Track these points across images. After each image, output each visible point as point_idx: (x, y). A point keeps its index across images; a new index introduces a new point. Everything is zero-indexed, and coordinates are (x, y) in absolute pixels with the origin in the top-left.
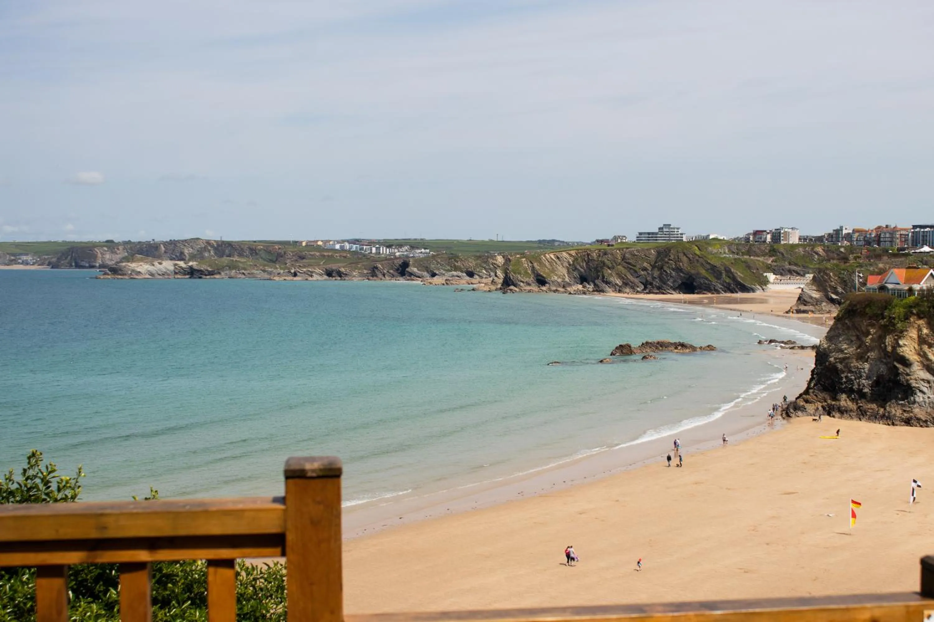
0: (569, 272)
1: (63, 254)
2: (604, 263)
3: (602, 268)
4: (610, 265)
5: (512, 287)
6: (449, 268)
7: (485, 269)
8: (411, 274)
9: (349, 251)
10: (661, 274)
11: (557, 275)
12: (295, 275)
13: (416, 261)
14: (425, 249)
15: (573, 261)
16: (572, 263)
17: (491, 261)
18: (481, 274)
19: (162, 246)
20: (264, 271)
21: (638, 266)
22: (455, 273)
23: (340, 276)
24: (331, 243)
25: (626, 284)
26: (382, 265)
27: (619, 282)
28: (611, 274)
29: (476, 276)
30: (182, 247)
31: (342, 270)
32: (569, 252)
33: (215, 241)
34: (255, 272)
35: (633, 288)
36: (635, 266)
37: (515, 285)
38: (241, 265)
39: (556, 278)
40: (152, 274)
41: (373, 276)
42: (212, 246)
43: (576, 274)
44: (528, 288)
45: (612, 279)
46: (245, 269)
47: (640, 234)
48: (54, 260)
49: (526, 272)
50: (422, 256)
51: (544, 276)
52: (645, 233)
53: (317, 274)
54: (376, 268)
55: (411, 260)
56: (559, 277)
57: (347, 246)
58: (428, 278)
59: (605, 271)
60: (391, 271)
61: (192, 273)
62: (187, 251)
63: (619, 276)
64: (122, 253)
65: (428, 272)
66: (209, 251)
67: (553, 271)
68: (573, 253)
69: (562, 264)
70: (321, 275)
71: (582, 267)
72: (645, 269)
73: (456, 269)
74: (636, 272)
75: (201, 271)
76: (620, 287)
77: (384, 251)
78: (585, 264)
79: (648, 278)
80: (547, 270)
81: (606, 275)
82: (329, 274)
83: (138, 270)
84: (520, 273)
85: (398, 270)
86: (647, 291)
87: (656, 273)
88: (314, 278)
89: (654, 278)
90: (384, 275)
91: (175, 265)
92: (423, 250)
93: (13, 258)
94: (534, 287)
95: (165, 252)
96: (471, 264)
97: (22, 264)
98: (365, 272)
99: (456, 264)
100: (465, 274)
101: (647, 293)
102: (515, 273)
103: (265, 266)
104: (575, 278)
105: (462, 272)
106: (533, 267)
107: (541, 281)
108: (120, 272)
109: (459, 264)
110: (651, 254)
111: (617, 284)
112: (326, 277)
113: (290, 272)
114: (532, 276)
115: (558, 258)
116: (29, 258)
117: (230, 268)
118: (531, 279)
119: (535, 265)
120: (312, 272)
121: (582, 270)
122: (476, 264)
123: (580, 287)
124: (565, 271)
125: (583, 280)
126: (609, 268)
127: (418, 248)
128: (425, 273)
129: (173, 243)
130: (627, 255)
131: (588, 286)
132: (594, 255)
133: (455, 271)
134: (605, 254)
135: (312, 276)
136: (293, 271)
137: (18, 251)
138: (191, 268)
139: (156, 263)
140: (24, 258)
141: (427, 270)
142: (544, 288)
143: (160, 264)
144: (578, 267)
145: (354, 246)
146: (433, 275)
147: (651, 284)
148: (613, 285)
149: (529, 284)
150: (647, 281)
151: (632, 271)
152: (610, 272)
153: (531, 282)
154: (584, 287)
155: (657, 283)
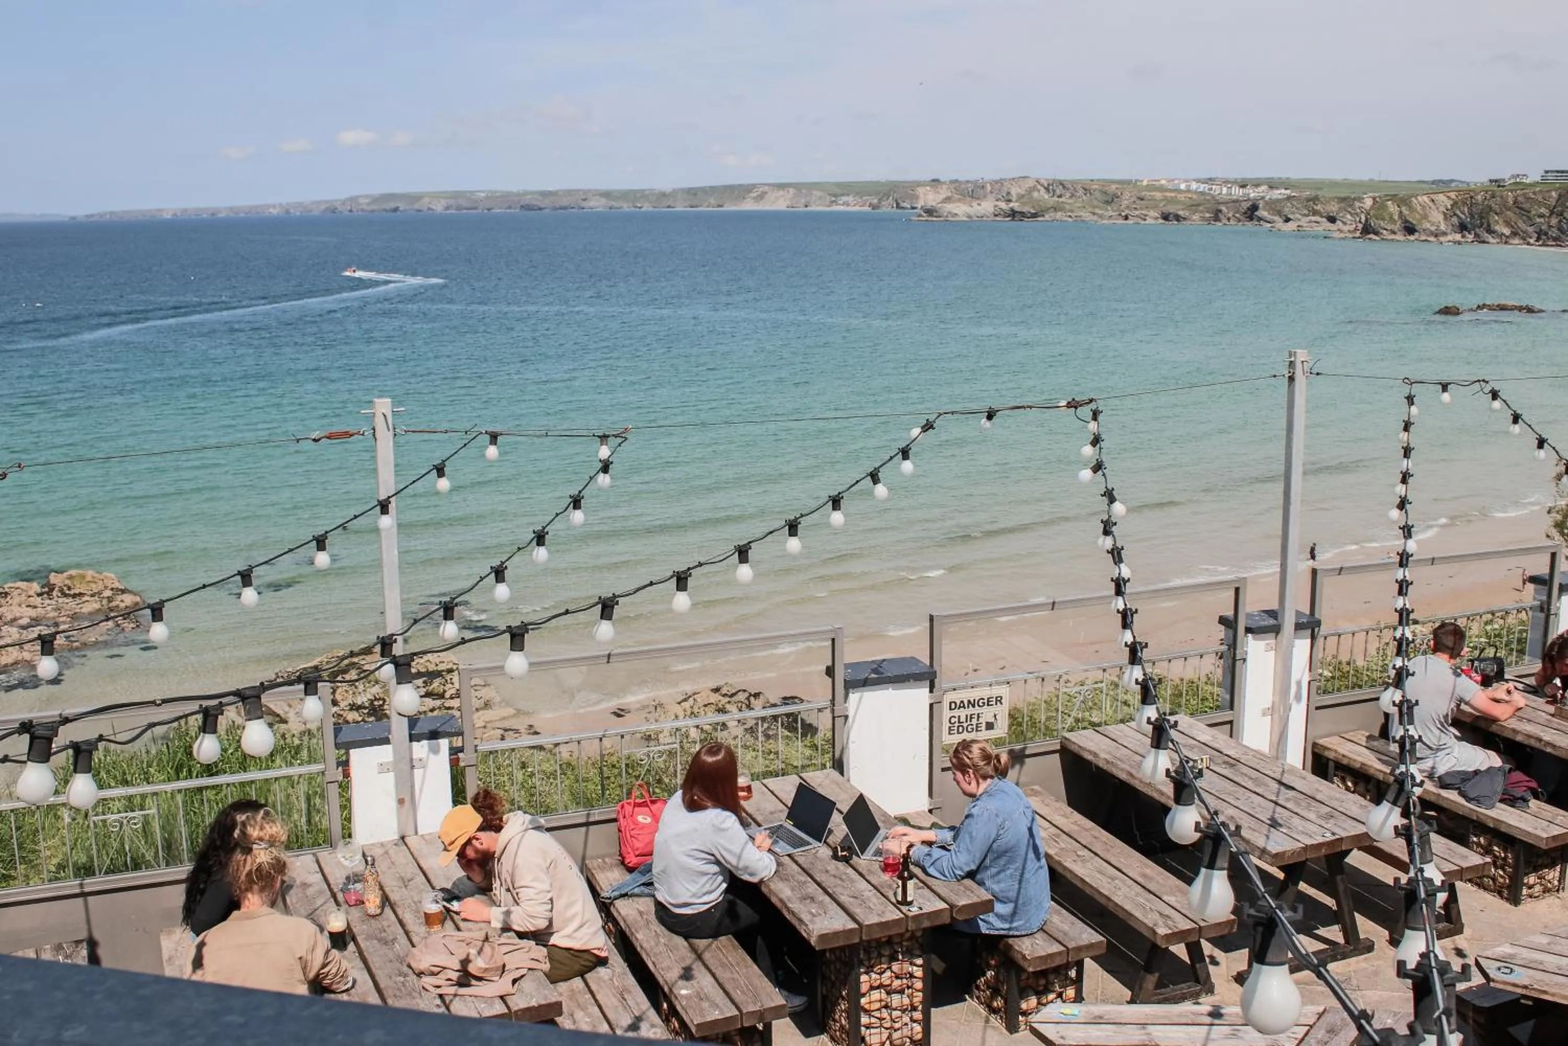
0: (1446, 218)
1: (885, 194)
2: (1490, 208)
3: (1488, 213)
4: (1498, 211)
5: (1372, 236)
6: (1306, 212)
7: (1350, 212)
8: (1260, 219)
9: (1196, 192)
10: (1560, 221)
11: (1429, 222)
12: (1126, 218)
13: (1267, 203)
14: (1286, 189)
15: (1452, 205)
16: (1449, 207)
17: (1357, 204)
18: (1344, 220)
19: (988, 185)
20: (1094, 214)
21: (1533, 212)
22: (1313, 218)
23: (1178, 220)
24: (1176, 182)
25: (1514, 234)
26: (1227, 208)
27: (1507, 231)
28: (1497, 222)
29: (1338, 222)
30: (1009, 186)
31: (1181, 213)
32: (1449, 194)
33: (1046, 180)
34: (1082, 214)
35: (1524, 239)
36: (1529, 212)
37: (1376, 233)
38: (1067, 207)
39: (1428, 226)
40: (970, 217)
41: (1215, 221)
42: (1042, 185)
43: (1455, 220)
44: (1392, 237)
45: (1497, 228)
46: (1072, 211)
47: (1547, 172)
48: (875, 201)
49: (1391, 218)
50: (1280, 197)
51: (1414, 222)
52: (1552, 172)
53: (1151, 217)
54: (1220, 211)
55: (1261, 202)
56: (1432, 225)
57: (1194, 186)
58: (1281, 224)
59: (1491, 218)
60: (1237, 215)
61: (1013, 214)
62: (1015, 191)
63: (1508, 223)
64: (944, 193)
65: (1280, 216)
66: (1039, 191)
67: (1425, 217)
68: (1453, 195)
69: (1437, 208)
70: (1156, 218)
71: (1463, 214)
72: (1541, 216)
73: (1315, 213)
74: (1529, 218)
75: (1023, 213)
76: (1507, 237)
77: (1237, 192)
78: (1466, 209)
79: (1543, 227)
80: (1417, 216)
81: (1491, 222)
82: (1166, 217)
83: (956, 212)
84: (1383, 219)
85: (1245, 213)
86: (1540, 243)
87: (1554, 221)
88: (1147, 222)
89: (1550, 227)
90: (1229, 219)
91: (996, 206)
92: (1283, 191)
93: (833, 199)
94: (1400, 237)
95: (991, 192)
96: (1333, 208)
97: (843, 205)
98: (1207, 215)
99: (1315, 207)
100: (1324, 220)
101: (1540, 245)
102: (1377, 219)
103: (1095, 207)
104: (1453, 225)
105: (1322, 217)
106: (1401, 212)
107: (1410, 230)
108: (935, 214)
109: (1318, 207)
110: (1550, 197)
111: (1502, 234)
112: (1161, 221)
113: (1120, 215)
114: (1399, 223)
115: (1433, 201)
116: (850, 199)
117: (1055, 209)
118: (1398, 226)
119: (1403, 209)
120: (1146, 215)
121: (1463, 216)
122: (1340, 208)
123: (1458, 237)
124: (1441, 218)
125: (1463, 228)
126: (1497, 214)
127: (1277, 188)
128: (1277, 218)
129: (1000, 182)
130: (1519, 198)
131: (1468, 235)
132: (1479, 197)
133: (1314, 215)
134: (1493, 196)
135: (1145, 220)
136: (1123, 214)
137: (838, 191)
138: (1012, 210)
139: (975, 204)
140: (845, 199)
141: (1279, 213)
142: (1412, 238)
143: (979, 205)
144: (1458, 212)
145: (1202, 186)
146: (1287, 220)
147: (1546, 234)
148: (1498, 235)
149: (1394, 233)
150: (1541, 230)
151: (1525, 218)
152: (1497, 218)
153: (1396, 230)
154: (1463, 237)
155: (1554, 232)
